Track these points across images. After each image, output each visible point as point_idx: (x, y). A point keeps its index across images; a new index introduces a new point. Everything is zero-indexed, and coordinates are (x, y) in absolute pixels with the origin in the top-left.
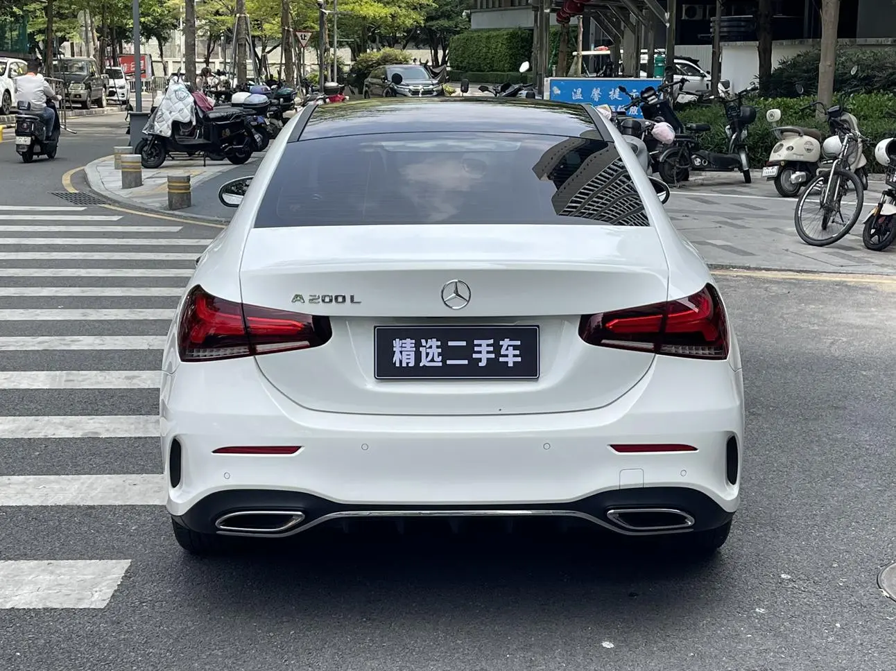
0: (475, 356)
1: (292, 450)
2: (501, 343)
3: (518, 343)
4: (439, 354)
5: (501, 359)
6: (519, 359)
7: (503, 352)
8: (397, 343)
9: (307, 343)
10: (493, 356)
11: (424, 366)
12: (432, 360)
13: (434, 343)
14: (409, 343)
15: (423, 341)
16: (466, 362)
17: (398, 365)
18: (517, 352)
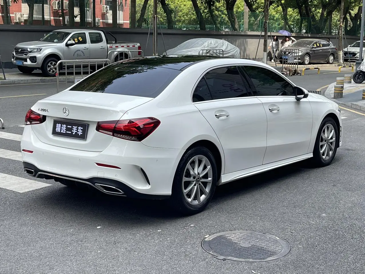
0: (73, 131)
1: (32, 152)
2: (79, 128)
3: (82, 128)
4: (65, 129)
5: (78, 133)
6: (82, 133)
7: (79, 131)
8: (57, 125)
9: (39, 122)
10: (76, 131)
11: (62, 132)
12: (64, 131)
13: (65, 126)
14: (60, 125)
15: (63, 125)
16: (70, 132)
17: (57, 131)
18: (82, 131)
